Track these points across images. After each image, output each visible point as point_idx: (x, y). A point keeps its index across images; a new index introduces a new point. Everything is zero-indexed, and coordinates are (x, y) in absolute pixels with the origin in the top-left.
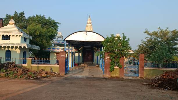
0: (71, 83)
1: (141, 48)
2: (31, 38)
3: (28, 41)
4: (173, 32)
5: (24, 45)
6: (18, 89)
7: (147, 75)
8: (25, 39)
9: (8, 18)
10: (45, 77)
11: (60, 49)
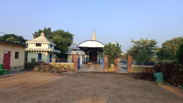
0: (82, 76)
1: (129, 52)
2: (55, 45)
3: (53, 47)
4: (151, 41)
5: (51, 50)
6: (46, 79)
7: (133, 70)
8: (51, 46)
9: (40, 32)
10: (64, 72)
11: (75, 52)
